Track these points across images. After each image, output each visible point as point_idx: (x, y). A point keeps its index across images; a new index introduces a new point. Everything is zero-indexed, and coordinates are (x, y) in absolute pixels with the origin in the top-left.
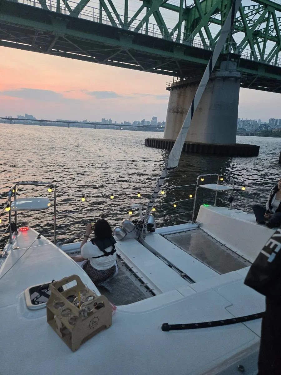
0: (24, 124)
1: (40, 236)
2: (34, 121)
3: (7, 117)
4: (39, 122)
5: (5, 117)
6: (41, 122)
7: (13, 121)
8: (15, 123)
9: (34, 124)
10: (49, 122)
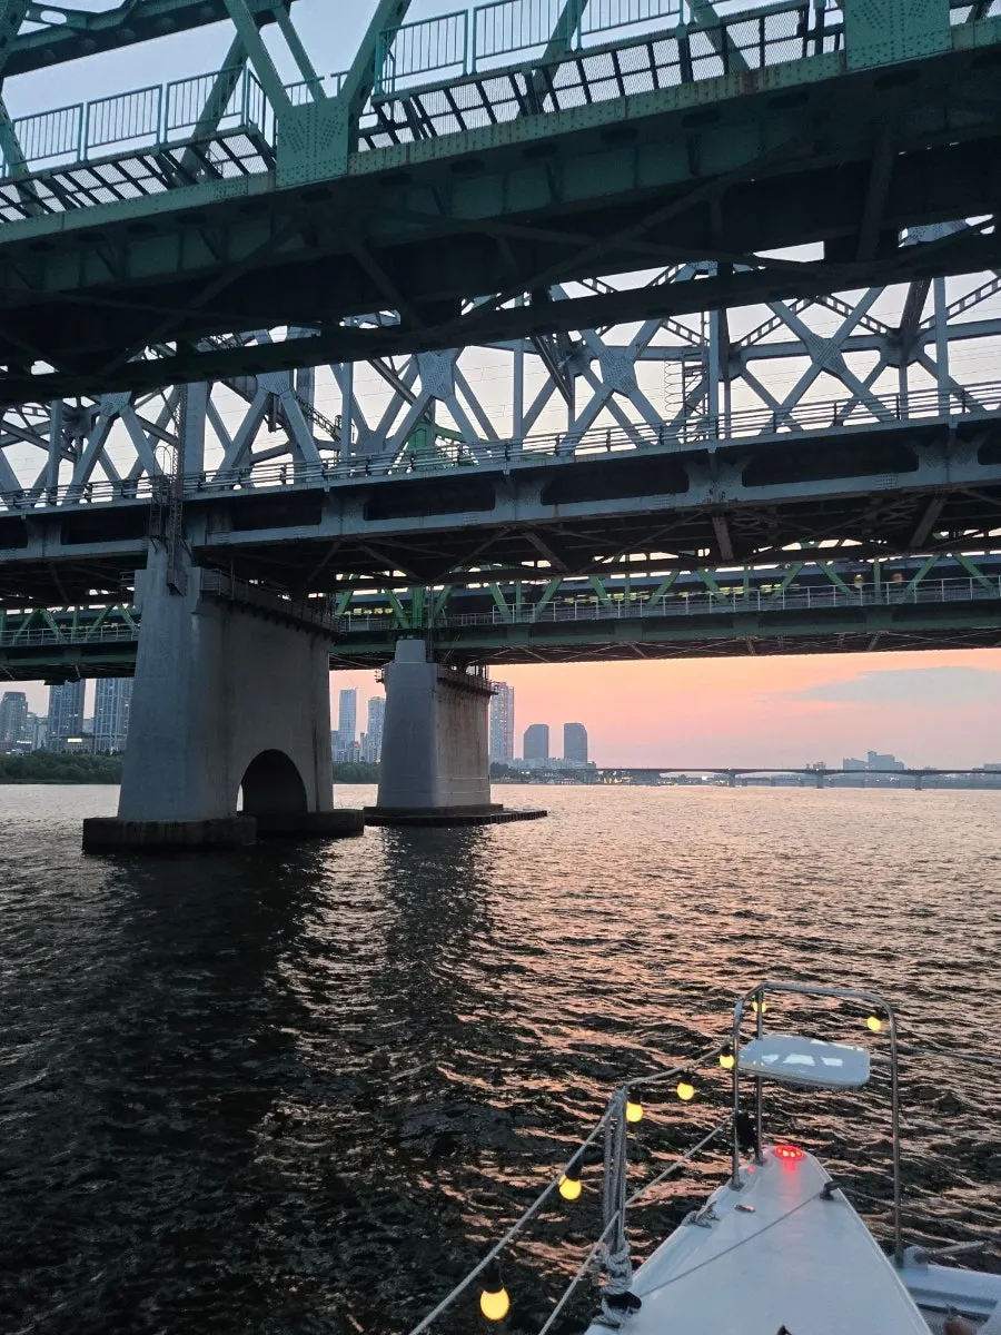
0: (863, 785)
1: (832, 1192)
2: (899, 775)
3: (811, 767)
4: (912, 778)
5: (804, 768)
6: (923, 778)
7: (829, 777)
8: (832, 784)
9: (898, 785)
10: (954, 776)
